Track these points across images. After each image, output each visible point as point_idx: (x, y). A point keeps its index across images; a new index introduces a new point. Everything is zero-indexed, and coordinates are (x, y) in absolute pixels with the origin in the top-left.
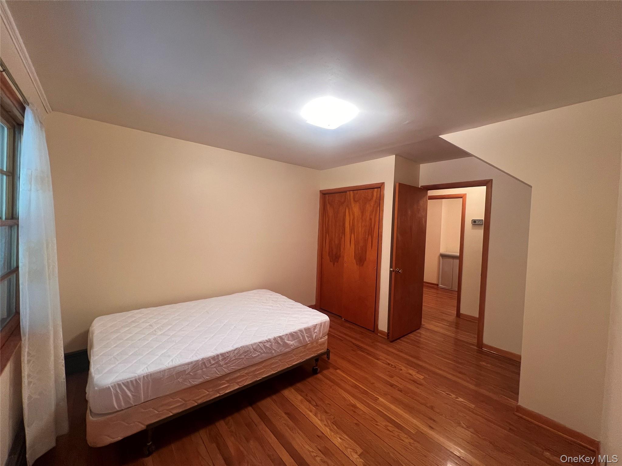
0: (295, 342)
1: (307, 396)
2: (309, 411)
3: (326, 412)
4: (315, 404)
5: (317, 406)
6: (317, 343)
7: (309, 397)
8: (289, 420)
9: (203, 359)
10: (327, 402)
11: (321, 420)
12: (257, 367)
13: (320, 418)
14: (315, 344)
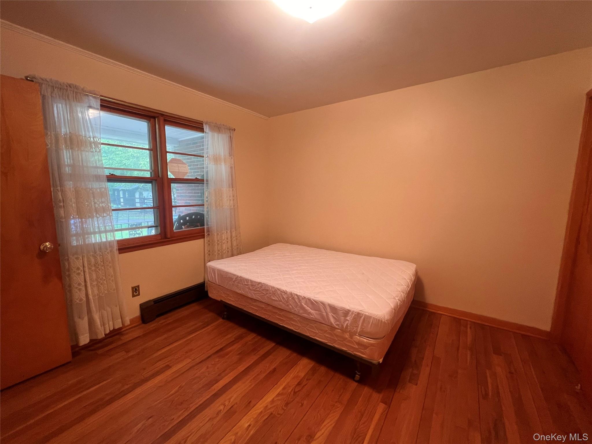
0: (316, 314)
1: (307, 380)
2: (284, 387)
3: (287, 404)
4: (296, 390)
5: (295, 393)
6: (351, 337)
7: (306, 383)
8: (265, 374)
9: (241, 277)
10: (305, 402)
11: (273, 401)
12: (278, 312)
13: (275, 399)
14: (347, 336)
